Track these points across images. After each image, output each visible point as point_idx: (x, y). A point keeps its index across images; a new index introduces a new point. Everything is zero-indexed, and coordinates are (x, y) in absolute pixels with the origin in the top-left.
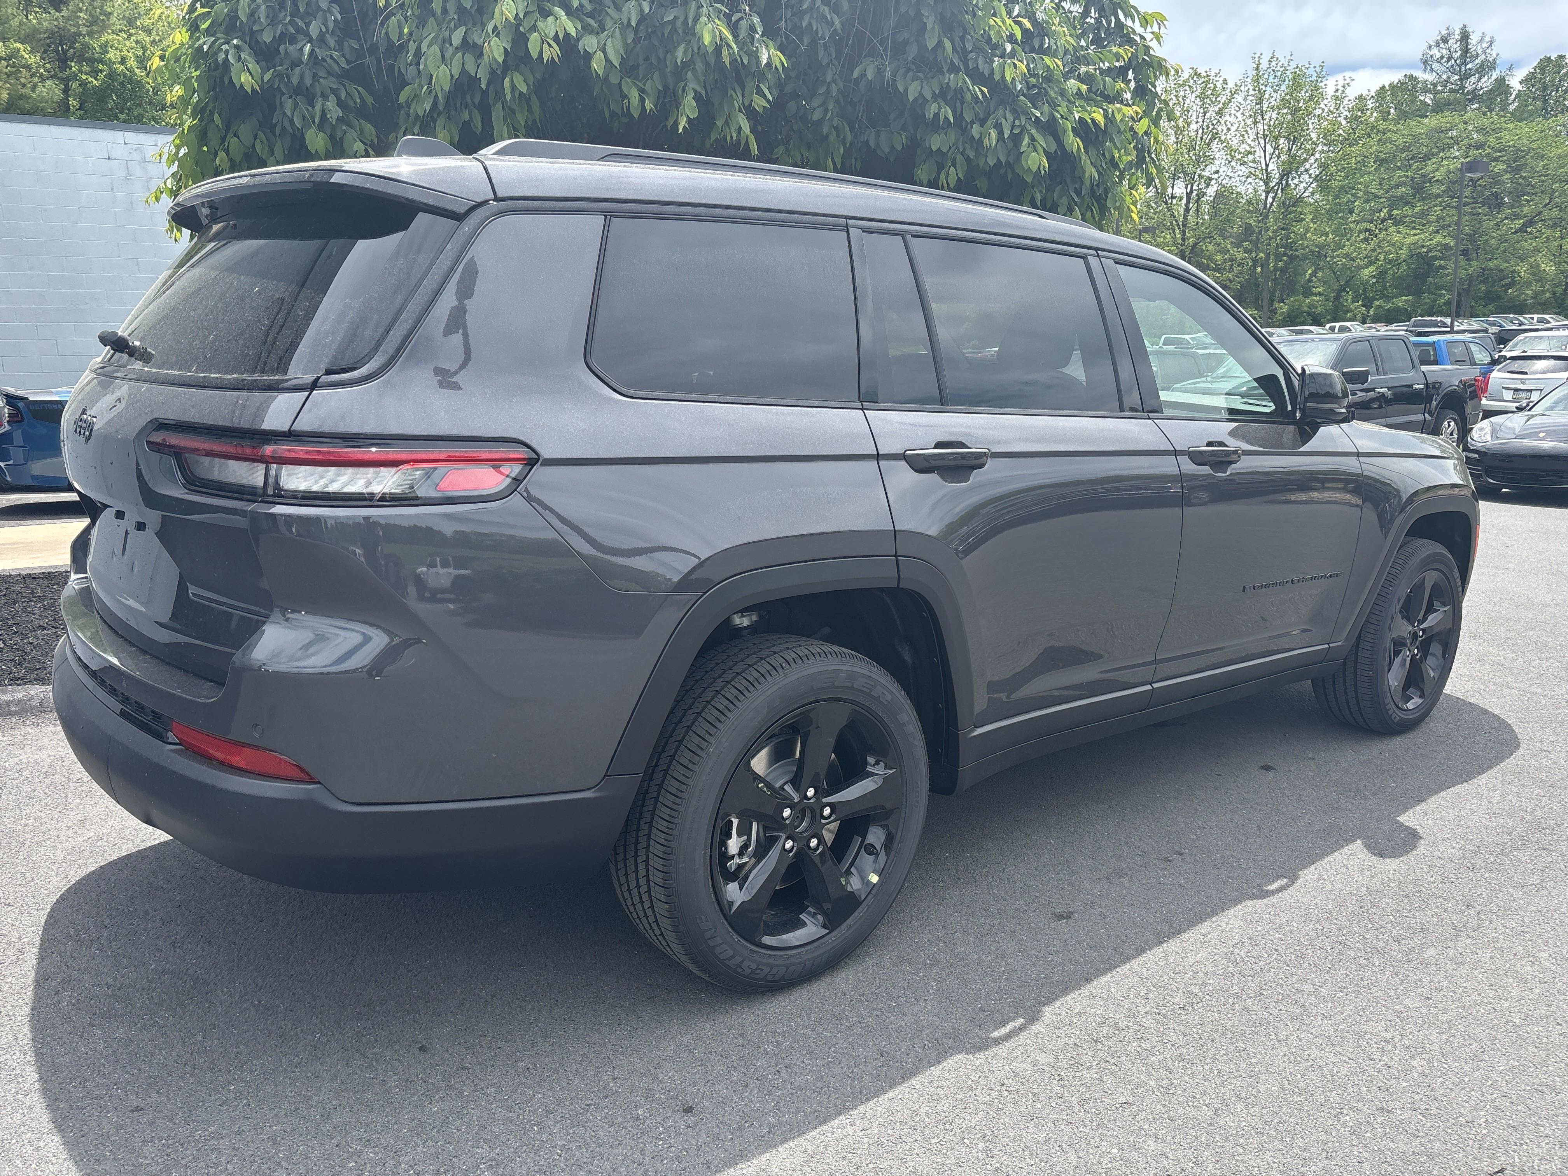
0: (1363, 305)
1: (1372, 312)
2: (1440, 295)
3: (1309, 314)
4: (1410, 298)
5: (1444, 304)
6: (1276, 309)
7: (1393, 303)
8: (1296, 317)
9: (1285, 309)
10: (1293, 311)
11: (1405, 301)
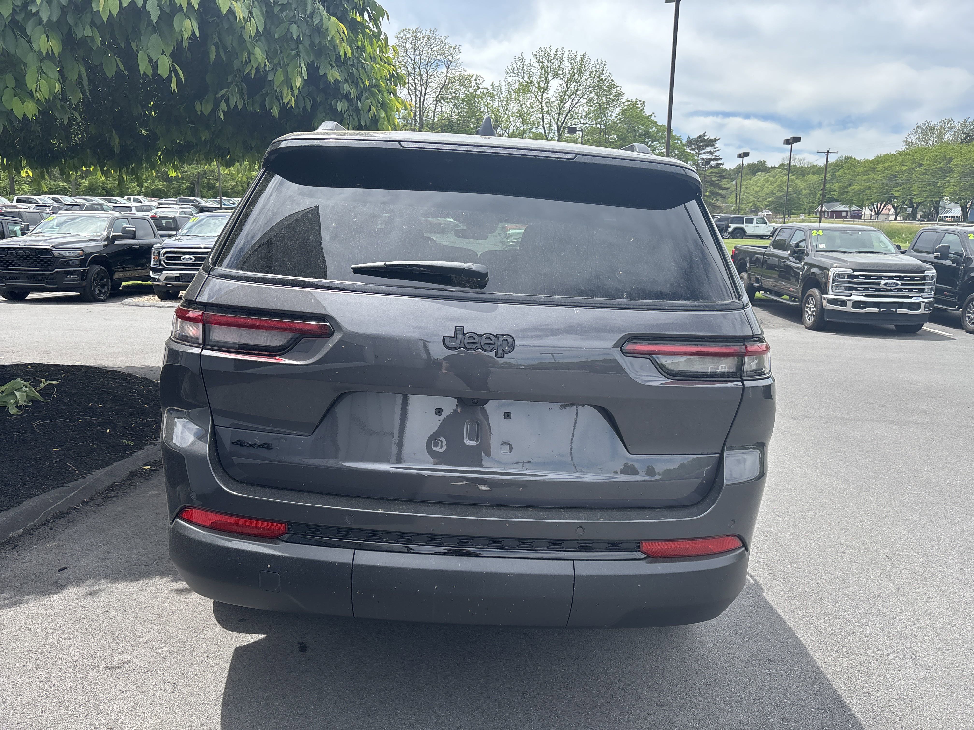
0: (137, 186)
1: (143, 190)
2: (183, 183)
3: (103, 188)
4: (165, 183)
5: (186, 189)
6: (79, 183)
7: (155, 186)
8: (95, 189)
9: (87, 183)
10: (92, 185)
11: (163, 185)
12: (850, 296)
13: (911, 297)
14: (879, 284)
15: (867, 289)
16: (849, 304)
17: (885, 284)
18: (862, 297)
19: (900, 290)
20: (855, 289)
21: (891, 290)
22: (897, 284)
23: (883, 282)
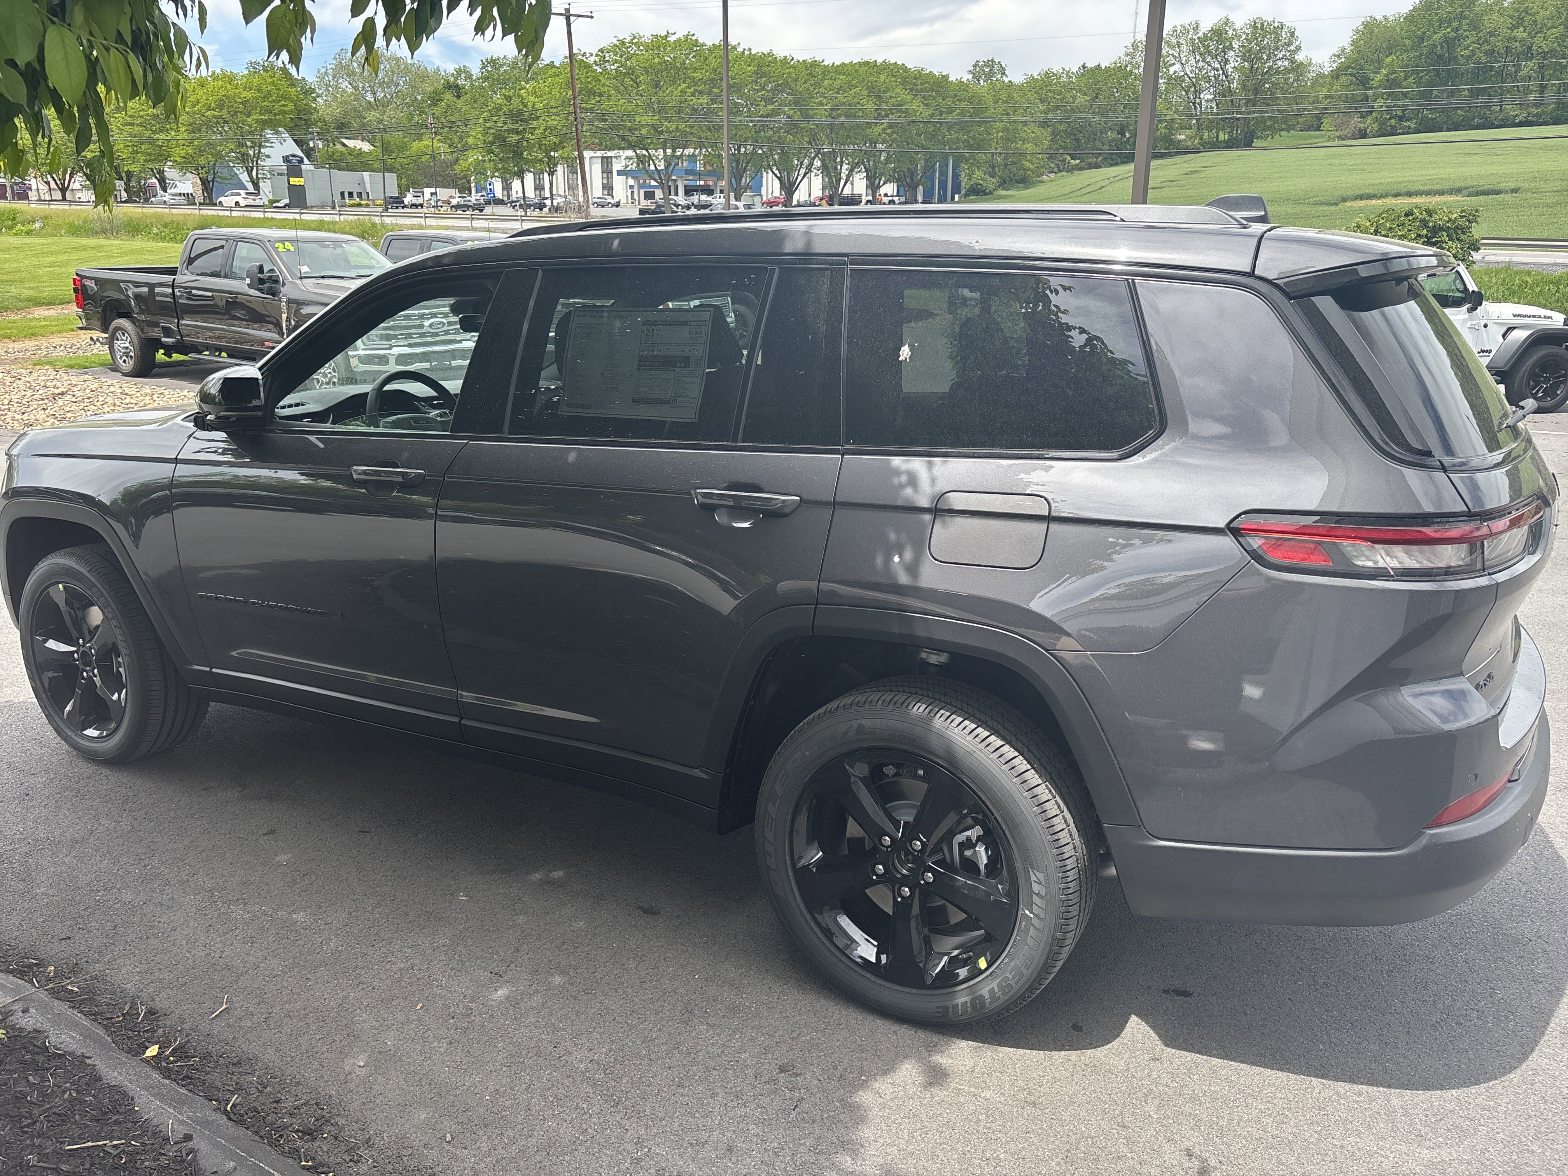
12: (390, 349)
13: (460, 342)
14: (421, 326)
15: (409, 336)
16: (392, 360)
17: (431, 326)
18: (406, 348)
19: (447, 332)
20: (395, 337)
21: (437, 335)
22: (444, 324)
23: (427, 323)
